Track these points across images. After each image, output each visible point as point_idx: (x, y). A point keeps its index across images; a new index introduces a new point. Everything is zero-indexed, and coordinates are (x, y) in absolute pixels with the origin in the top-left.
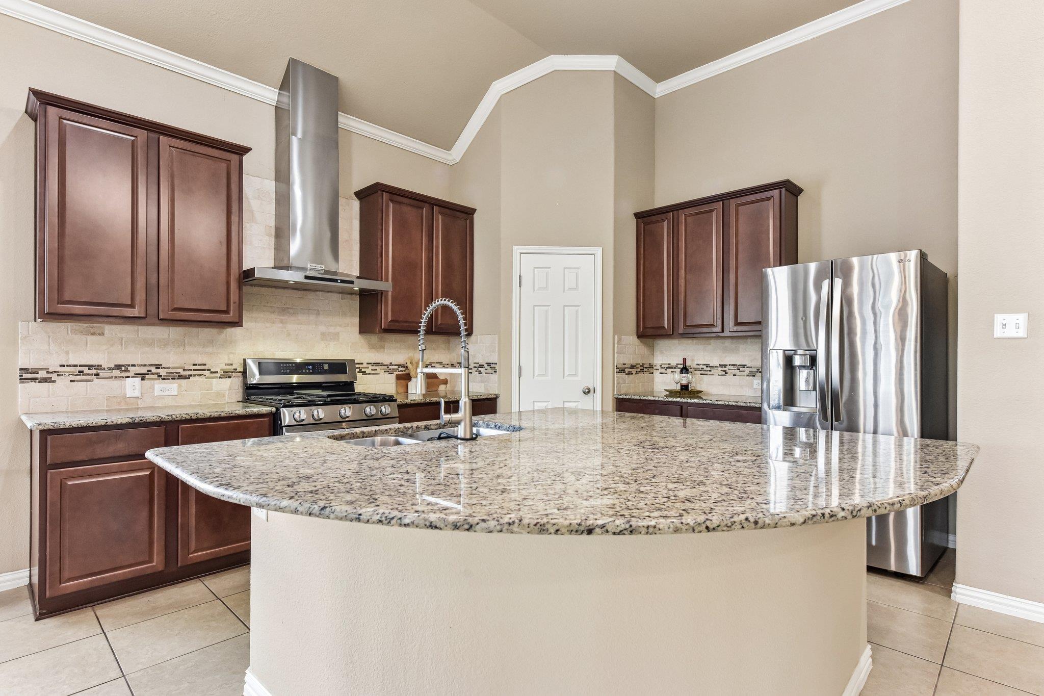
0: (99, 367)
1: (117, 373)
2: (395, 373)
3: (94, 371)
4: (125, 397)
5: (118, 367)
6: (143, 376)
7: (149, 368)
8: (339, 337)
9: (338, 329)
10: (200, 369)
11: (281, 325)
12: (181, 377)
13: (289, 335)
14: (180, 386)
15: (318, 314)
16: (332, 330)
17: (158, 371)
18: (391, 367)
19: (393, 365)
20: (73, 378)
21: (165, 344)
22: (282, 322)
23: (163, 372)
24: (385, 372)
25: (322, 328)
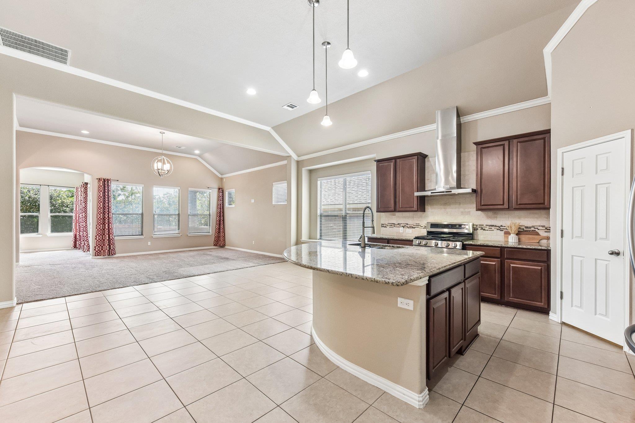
0: (394, 224)
1: (398, 226)
2: (504, 231)
3: (394, 225)
4: (400, 233)
5: (398, 224)
6: (403, 227)
7: (405, 225)
8: (470, 213)
9: (469, 210)
10: (418, 225)
11: (444, 210)
12: (413, 228)
13: (447, 213)
14: (412, 230)
15: (460, 204)
16: (466, 210)
17: (407, 225)
18: (501, 227)
19: (503, 226)
20: (390, 227)
21: (408, 217)
22: (444, 208)
23: (408, 226)
24: (497, 230)
25: (462, 210)
